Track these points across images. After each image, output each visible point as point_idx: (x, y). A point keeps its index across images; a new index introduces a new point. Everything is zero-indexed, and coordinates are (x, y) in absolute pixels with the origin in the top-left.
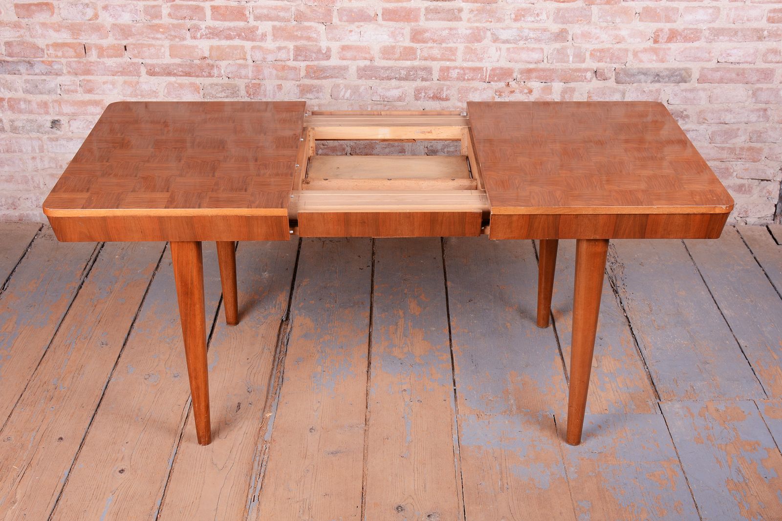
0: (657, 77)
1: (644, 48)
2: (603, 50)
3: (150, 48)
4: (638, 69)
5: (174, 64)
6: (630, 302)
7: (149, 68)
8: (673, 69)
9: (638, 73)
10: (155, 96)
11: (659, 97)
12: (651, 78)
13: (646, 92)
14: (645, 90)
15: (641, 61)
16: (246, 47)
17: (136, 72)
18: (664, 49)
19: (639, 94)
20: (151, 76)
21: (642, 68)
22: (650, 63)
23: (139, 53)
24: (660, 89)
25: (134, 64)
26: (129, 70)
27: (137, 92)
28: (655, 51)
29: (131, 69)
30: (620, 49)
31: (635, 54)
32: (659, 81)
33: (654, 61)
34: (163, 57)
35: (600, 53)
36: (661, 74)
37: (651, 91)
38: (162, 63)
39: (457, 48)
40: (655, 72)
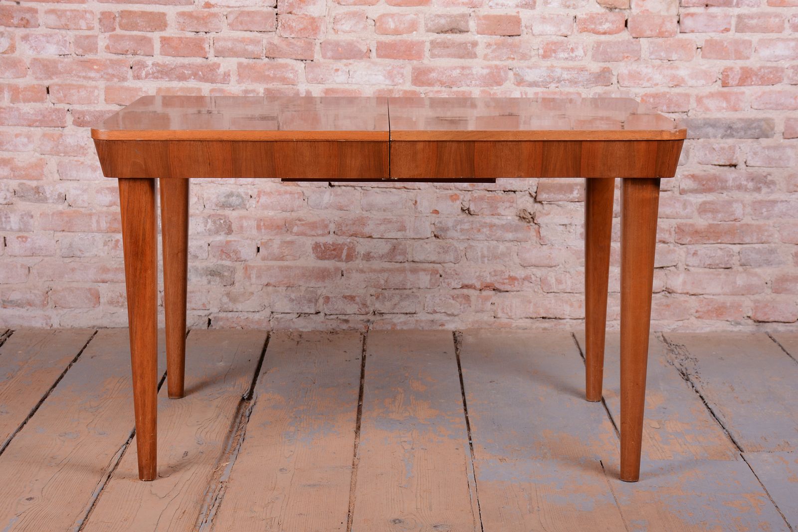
0: (730, 130)
1: (710, 92)
2: (657, 94)
3: (80, 91)
4: (704, 119)
5: (109, 111)
6: (705, 384)
7: (77, 116)
8: (749, 119)
9: (704, 125)
10: (83, 154)
11: (733, 156)
12: (721, 132)
13: (717, 149)
14: (714, 147)
15: (707, 110)
16: (203, 90)
17: (60, 122)
18: (736, 93)
19: (707, 152)
20: (80, 126)
21: (708, 118)
22: (718, 111)
23: (65, 96)
24: (735, 146)
25: (58, 110)
26: (50, 118)
27: (60, 147)
28: (725, 97)
29: (54, 117)
30: (679, 94)
31: (699, 100)
32: (732, 136)
33: (724, 108)
34: (96, 102)
35: (654, 99)
36: (735, 126)
37: (723, 149)
38: (95, 111)
39: (471, 92)
40: (726, 124)
